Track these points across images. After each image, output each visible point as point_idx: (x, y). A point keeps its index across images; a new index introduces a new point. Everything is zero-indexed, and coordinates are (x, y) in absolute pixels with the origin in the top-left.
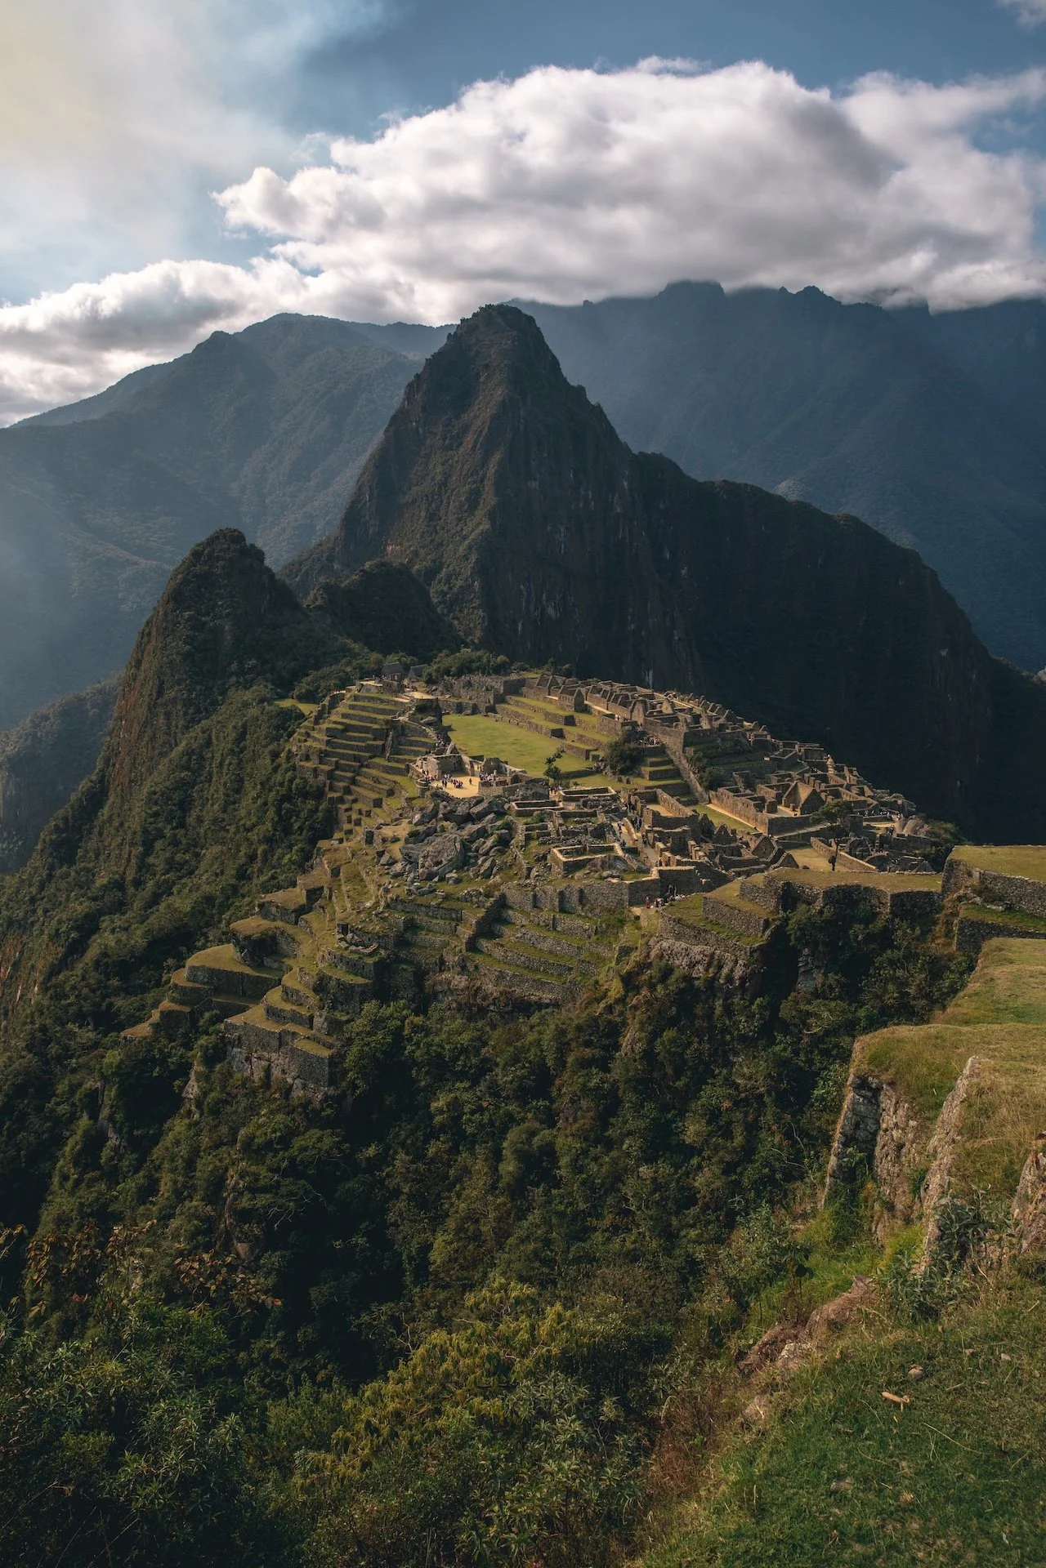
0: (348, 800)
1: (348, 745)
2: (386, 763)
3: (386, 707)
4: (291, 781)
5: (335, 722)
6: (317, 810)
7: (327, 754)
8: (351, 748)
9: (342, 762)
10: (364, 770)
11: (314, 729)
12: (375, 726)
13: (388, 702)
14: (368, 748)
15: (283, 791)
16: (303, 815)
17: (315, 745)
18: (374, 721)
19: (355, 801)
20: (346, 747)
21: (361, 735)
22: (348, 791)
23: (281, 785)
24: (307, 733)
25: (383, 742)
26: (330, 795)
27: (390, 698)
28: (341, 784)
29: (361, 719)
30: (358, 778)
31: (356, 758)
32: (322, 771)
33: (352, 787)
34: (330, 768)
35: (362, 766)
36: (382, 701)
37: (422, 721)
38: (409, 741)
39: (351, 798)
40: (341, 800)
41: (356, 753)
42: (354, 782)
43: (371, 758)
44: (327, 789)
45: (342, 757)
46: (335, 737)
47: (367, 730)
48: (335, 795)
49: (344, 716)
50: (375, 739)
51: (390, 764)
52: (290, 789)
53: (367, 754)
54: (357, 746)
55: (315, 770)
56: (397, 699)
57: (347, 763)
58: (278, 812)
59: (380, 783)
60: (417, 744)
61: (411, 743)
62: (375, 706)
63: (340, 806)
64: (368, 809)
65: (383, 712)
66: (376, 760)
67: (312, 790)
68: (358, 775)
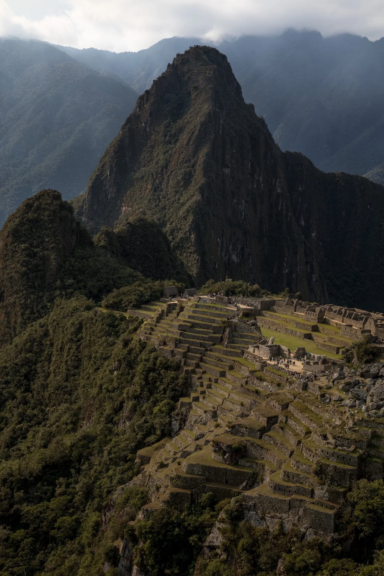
0: (199, 372)
1: (195, 336)
2: (225, 349)
3: (221, 313)
4: (156, 358)
5: (184, 321)
6: (177, 378)
7: (180, 341)
8: (198, 338)
9: (193, 347)
10: (209, 352)
11: (156, 326)
12: (214, 325)
13: (221, 310)
14: (210, 339)
15: (150, 365)
16: (165, 381)
17: (170, 335)
18: (214, 321)
19: (204, 372)
20: (193, 337)
21: (204, 330)
22: (198, 366)
23: (147, 360)
24: (151, 328)
25: (220, 335)
26: (185, 368)
27: (223, 307)
28: (194, 362)
29: (203, 319)
30: (204, 357)
31: (201, 345)
32: (179, 352)
33: (201, 364)
34: (184, 351)
35: (206, 350)
36: (217, 309)
37: (249, 323)
38: (240, 335)
39: (201, 370)
40: (194, 372)
41: (201, 341)
42: (201, 360)
43: (213, 345)
44: (182, 364)
45: (193, 343)
46: (185, 331)
47: (208, 327)
48: (190, 368)
49: (190, 317)
50: (214, 333)
51: (229, 349)
52: (155, 364)
53: (211, 343)
54: (202, 337)
55: (172, 352)
56: (227, 308)
57: (196, 347)
58: (146, 379)
59: (222, 361)
60: (246, 336)
61: (242, 336)
62: (212, 311)
63: (193, 375)
64: (215, 378)
65: (219, 316)
66: (217, 346)
67: (172, 364)
68: (204, 355)
